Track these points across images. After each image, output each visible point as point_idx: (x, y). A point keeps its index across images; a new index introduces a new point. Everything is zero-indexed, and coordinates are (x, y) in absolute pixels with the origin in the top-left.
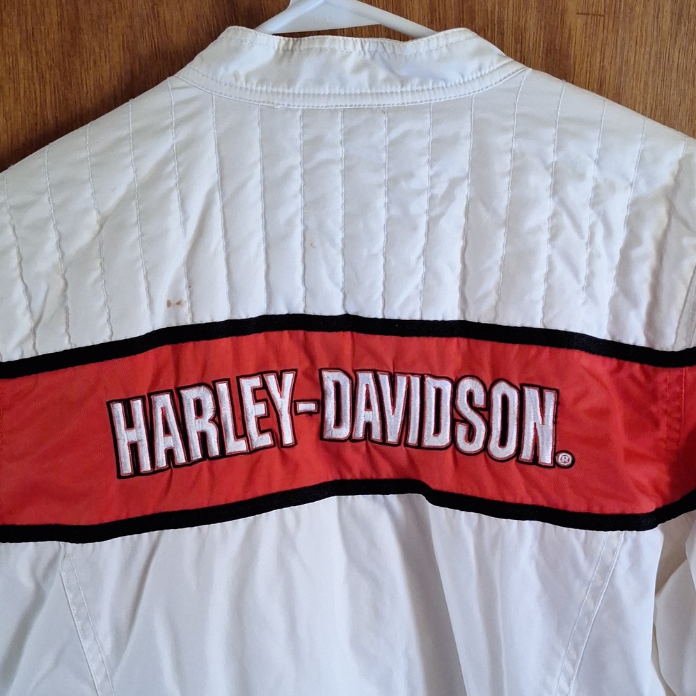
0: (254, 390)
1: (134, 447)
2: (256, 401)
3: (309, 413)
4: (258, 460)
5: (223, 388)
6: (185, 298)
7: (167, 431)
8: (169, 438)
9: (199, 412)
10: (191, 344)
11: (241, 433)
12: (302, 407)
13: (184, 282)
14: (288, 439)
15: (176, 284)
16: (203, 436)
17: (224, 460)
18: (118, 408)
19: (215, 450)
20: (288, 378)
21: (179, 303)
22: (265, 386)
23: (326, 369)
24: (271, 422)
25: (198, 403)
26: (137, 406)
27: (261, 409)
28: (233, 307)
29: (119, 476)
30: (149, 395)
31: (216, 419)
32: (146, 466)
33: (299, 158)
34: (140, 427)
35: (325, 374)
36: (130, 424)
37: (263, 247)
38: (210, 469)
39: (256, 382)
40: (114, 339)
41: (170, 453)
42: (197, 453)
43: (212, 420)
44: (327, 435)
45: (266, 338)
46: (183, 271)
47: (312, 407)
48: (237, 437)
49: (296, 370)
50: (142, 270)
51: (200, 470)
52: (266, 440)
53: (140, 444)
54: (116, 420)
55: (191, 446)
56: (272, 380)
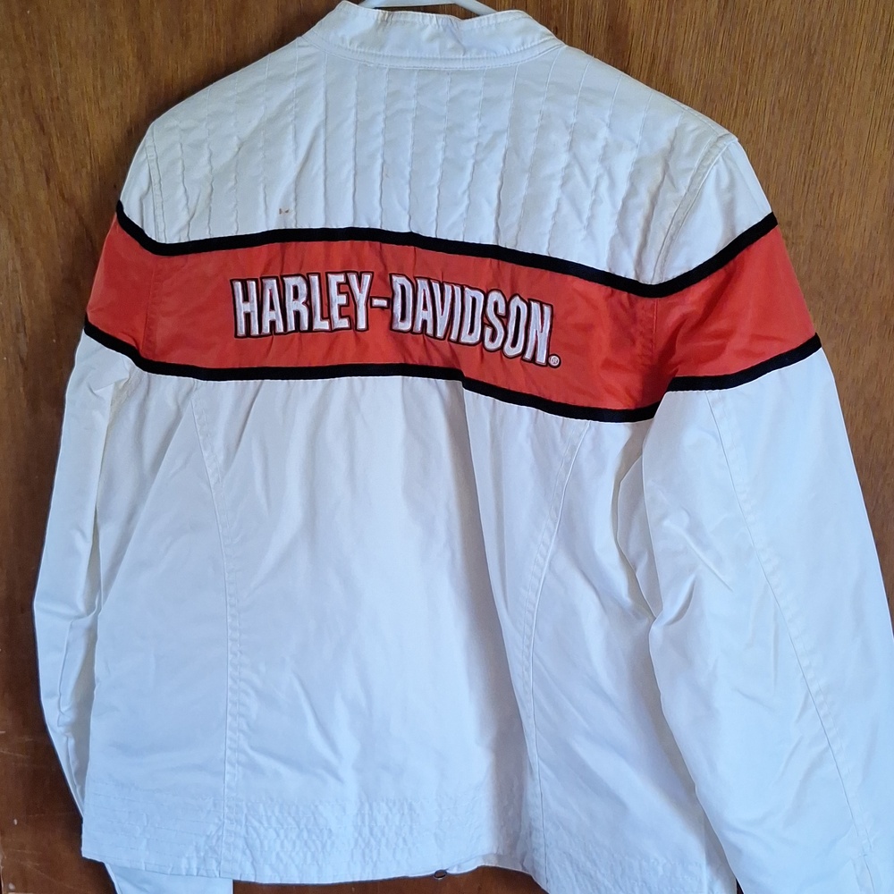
0: (339, 285)
1: (248, 316)
2: (340, 293)
3: (382, 308)
4: (337, 336)
5: (315, 279)
6: (292, 208)
7: (272, 308)
8: (273, 312)
9: (296, 296)
10: (294, 243)
11: (326, 315)
12: (376, 302)
13: (293, 196)
14: (362, 325)
15: (286, 197)
16: (297, 314)
17: (310, 334)
19: (305, 325)
20: (367, 278)
21: (287, 212)
22: (347, 282)
23: (395, 274)
24: (350, 310)
25: (296, 288)
26: (252, 285)
27: (343, 299)
28: (327, 218)
29: (236, 336)
30: (262, 278)
31: (308, 303)
32: (255, 331)
33: (383, 107)
34: (253, 301)
35: (395, 278)
36: (246, 299)
38: (300, 339)
39: (341, 278)
40: (239, 234)
41: (273, 324)
42: (291, 326)
43: (305, 303)
44: (395, 327)
45: (352, 245)
46: (293, 186)
47: (384, 303)
48: (323, 318)
49: (373, 273)
50: (262, 184)
51: (292, 340)
52: (345, 323)
53: (252, 314)
54: (236, 294)
55: (288, 320)
56: (353, 279)
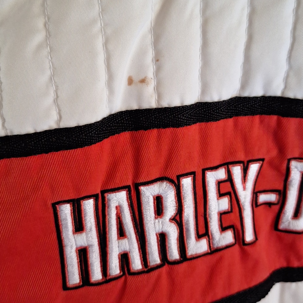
0: (219, 183)
1: (83, 253)
2: (221, 195)
3: (269, 204)
4: (221, 259)
5: (187, 183)
6: (150, 74)
7: (122, 233)
8: (125, 242)
9: (159, 211)
10: (155, 131)
11: (202, 231)
12: (263, 198)
13: (150, 55)
14: (249, 236)
16: (162, 238)
17: (185, 265)
18: (66, 210)
19: (174, 253)
20: (254, 168)
21: (143, 81)
22: (230, 179)
23: (295, 159)
24: (233, 218)
25: (159, 201)
26: (89, 206)
27: (225, 204)
28: (204, 87)
29: (65, 287)
30: (103, 192)
31: (178, 218)
32: (97, 275)
34: (91, 230)
35: (293, 164)
36: (79, 227)
37: (246, 12)
38: (170, 274)
39: (221, 174)
41: (125, 258)
42: (155, 258)
43: (173, 219)
44: (283, 226)
46: (149, 39)
47: (272, 197)
48: (199, 237)
49: (263, 160)
50: (100, 37)
51: (159, 277)
52: (228, 238)
53: (90, 250)
54: (62, 223)
55: (149, 249)
56: (237, 171)
